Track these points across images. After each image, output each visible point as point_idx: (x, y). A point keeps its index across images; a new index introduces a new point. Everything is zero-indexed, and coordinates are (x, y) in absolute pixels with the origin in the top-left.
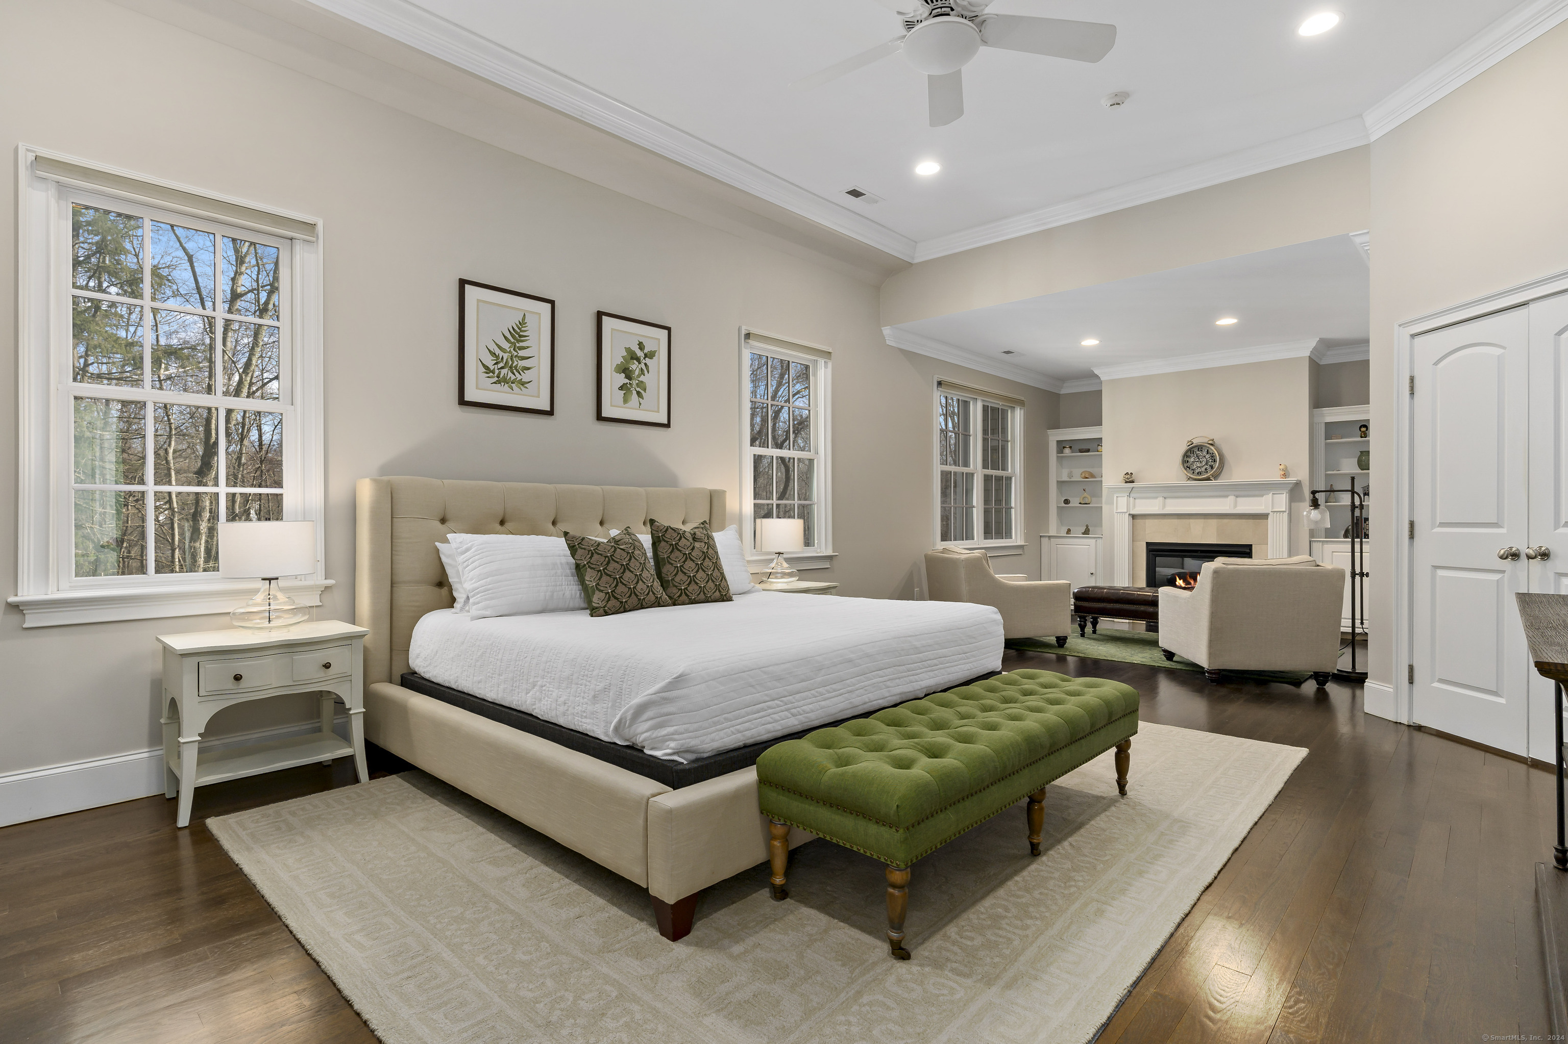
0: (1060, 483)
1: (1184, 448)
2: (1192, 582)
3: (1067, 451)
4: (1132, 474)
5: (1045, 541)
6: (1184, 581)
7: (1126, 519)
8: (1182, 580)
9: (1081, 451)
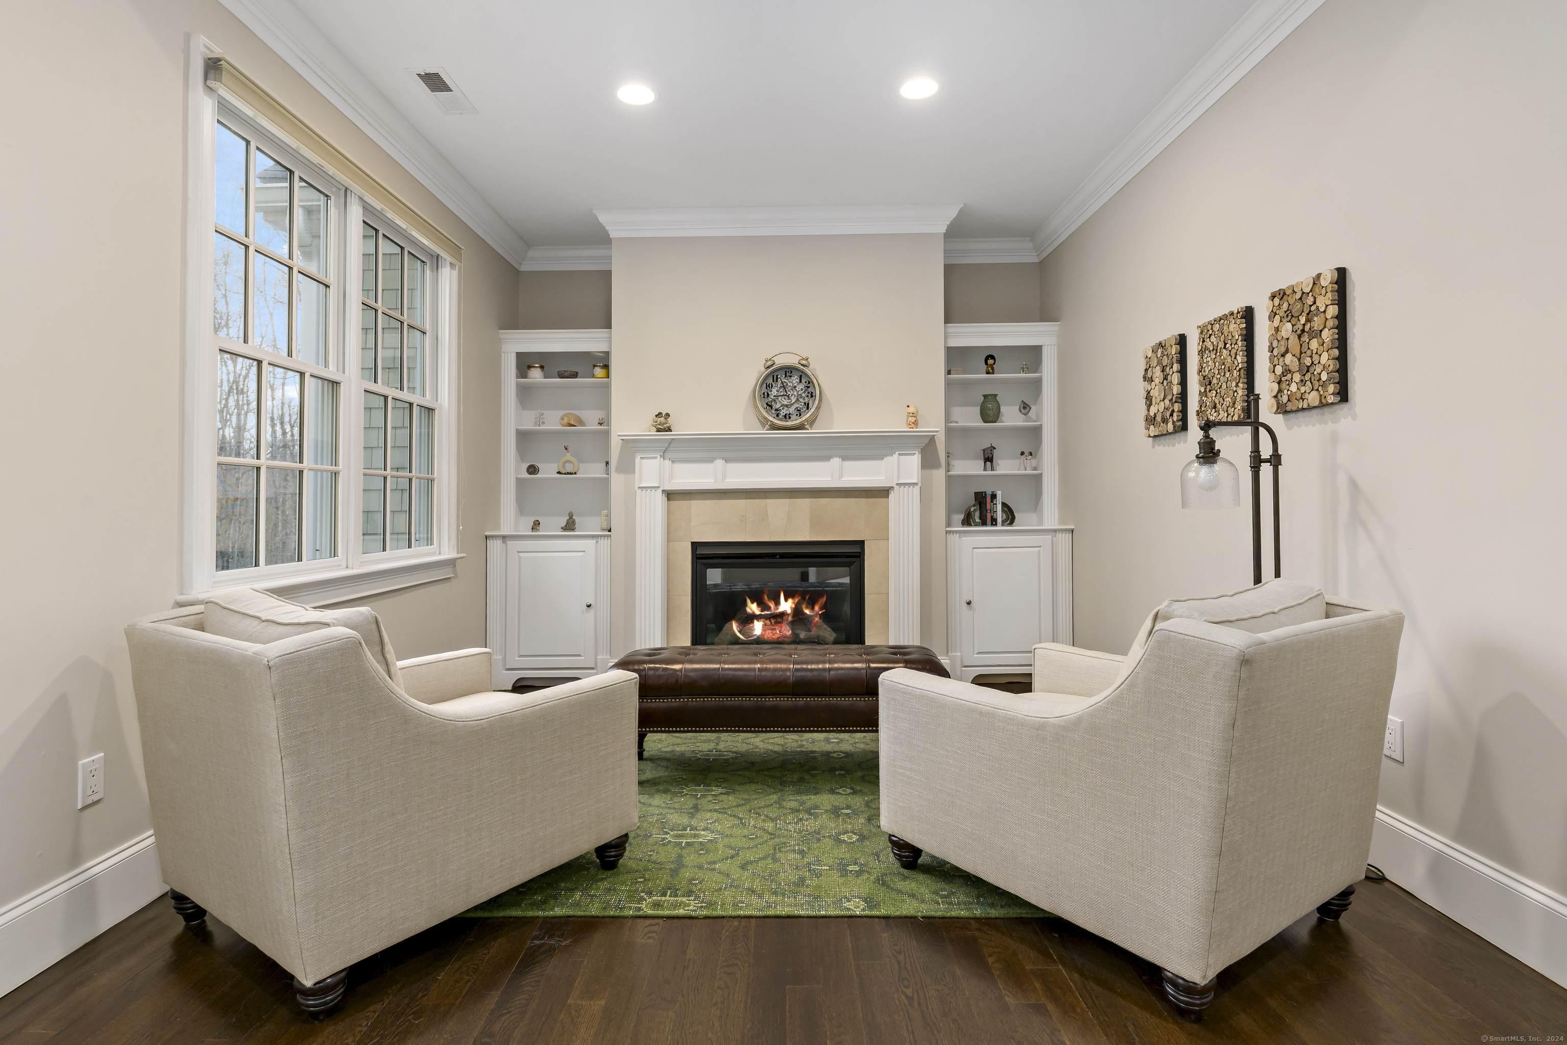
0: (523, 437)
1: (754, 372)
2: (772, 605)
3: (536, 375)
4: (668, 415)
5: (495, 546)
6: (758, 605)
7: (659, 499)
8: (755, 604)
9: (561, 376)
